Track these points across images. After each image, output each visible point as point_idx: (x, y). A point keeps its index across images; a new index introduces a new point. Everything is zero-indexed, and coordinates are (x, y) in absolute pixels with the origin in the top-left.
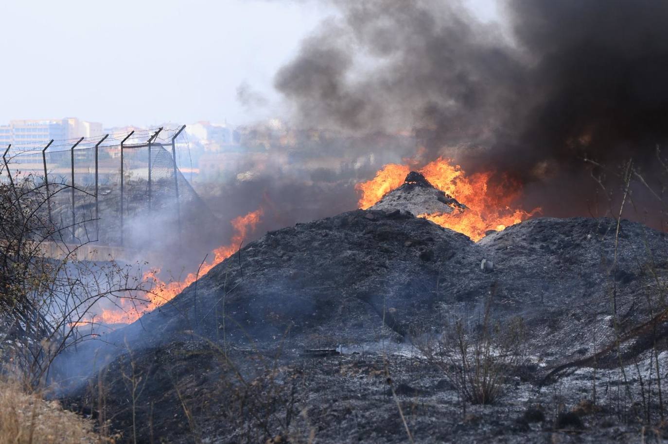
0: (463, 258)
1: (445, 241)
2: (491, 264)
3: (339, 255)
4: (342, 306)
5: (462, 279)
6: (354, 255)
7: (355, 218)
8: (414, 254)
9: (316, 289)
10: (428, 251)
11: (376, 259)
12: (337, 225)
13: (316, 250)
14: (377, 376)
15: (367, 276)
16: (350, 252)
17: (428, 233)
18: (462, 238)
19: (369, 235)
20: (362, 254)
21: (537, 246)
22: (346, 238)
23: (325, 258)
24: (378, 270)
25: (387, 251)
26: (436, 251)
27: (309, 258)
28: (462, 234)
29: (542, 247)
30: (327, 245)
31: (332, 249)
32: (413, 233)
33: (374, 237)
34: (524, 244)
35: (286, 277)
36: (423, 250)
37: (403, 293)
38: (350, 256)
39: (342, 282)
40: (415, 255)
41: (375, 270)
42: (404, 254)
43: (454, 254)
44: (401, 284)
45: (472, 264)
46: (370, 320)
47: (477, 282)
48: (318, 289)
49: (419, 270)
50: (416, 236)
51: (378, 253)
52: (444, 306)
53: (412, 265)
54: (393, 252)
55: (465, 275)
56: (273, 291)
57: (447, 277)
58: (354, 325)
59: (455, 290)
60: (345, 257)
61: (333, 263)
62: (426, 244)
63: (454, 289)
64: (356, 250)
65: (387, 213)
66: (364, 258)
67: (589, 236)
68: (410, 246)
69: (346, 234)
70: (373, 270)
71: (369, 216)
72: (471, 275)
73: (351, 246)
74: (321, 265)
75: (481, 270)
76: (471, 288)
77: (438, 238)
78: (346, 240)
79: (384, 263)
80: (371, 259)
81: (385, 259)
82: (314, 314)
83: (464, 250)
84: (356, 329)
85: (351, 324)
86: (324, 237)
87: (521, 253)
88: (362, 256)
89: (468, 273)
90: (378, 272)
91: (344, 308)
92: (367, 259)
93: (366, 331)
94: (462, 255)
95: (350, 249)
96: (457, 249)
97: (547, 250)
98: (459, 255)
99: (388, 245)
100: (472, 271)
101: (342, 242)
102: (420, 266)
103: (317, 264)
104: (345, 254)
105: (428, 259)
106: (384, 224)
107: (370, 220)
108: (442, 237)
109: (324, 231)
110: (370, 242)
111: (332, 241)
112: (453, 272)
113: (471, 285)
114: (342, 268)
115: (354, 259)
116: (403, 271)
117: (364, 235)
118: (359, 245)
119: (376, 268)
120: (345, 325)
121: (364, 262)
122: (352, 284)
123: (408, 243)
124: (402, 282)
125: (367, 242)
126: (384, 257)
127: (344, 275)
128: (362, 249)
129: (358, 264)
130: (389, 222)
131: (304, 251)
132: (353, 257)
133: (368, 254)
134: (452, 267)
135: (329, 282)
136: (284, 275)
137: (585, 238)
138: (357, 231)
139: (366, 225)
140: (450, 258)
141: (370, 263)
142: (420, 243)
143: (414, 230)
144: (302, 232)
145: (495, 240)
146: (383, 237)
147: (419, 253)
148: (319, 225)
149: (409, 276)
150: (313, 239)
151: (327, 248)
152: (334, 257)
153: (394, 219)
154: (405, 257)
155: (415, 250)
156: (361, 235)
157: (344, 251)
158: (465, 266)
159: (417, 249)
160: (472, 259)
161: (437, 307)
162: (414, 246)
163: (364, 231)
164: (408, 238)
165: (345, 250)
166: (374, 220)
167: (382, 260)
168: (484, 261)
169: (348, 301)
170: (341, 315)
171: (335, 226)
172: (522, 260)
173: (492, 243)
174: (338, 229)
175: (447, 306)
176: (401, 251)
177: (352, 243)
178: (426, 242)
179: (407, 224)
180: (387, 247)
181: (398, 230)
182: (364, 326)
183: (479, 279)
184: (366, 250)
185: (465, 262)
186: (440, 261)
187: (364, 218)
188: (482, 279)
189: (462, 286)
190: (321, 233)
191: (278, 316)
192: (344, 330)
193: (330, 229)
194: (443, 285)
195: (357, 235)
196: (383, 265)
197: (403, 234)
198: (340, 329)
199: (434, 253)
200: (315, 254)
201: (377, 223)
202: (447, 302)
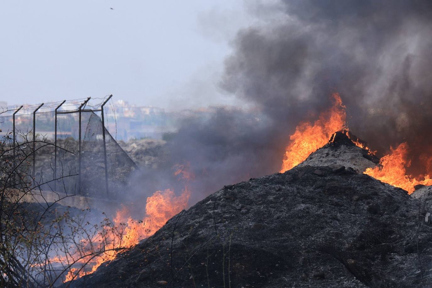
0: (407, 212)
1: (389, 196)
3: (294, 208)
4: (303, 258)
5: (409, 232)
6: (308, 208)
7: (305, 174)
8: (362, 207)
9: (275, 241)
10: (374, 205)
11: (329, 212)
12: (288, 180)
13: (271, 203)
15: (322, 228)
16: (303, 206)
17: (372, 188)
18: (402, 192)
19: (319, 190)
20: (315, 208)
22: (299, 193)
23: (281, 211)
24: (331, 222)
25: (337, 205)
26: (381, 204)
27: (266, 211)
28: (401, 189)
30: (282, 199)
31: (286, 203)
32: (358, 188)
33: (324, 191)
35: (246, 229)
36: (370, 204)
37: (358, 245)
38: (304, 209)
39: (299, 234)
40: (363, 209)
41: (328, 222)
42: (353, 207)
43: (398, 208)
44: (354, 236)
45: (416, 217)
46: (330, 270)
47: (424, 234)
48: (277, 241)
49: (368, 223)
50: (362, 191)
51: (330, 207)
52: (397, 257)
53: (362, 218)
54: (343, 205)
55: (411, 227)
56: (236, 242)
57: (395, 229)
58: (315, 276)
59: (405, 242)
60: (300, 210)
61: (289, 215)
62: (372, 198)
63: (403, 240)
64: (309, 204)
65: (333, 170)
66: (316, 211)
68: (357, 200)
69: (298, 189)
70: (327, 223)
71: (318, 172)
72: (417, 228)
73: (303, 199)
74: (278, 218)
75: (425, 223)
76: (420, 240)
77: (382, 193)
78: (298, 195)
79: (336, 216)
80: (324, 212)
81: (336, 212)
82: (277, 265)
83: (405, 203)
84: (318, 280)
85: (313, 275)
86: (277, 191)
88: (315, 210)
89: (414, 226)
90: (332, 224)
91: (304, 259)
92: (320, 212)
93: (327, 282)
94: (405, 209)
95: (303, 203)
96: (400, 203)
98: (403, 209)
99: (337, 199)
100: (417, 224)
101: (295, 196)
102: (369, 219)
103: (275, 217)
104: (299, 208)
105: (375, 213)
106: (332, 180)
107: (319, 176)
108: (385, 191)
109: (278, 185)
110: (321, 196)
111: (285, 196)
112: (400, 225)
113: (419, 237)
114: (297, 220)
115: (308, 212)
116: (354, 223)
117: (315, 189)
119: (328, 221)
120: (307, 275)
121: (318, 215)
122: (309, 236)
123: (355, 197)
124: (355, 234)
125: (318, 196)
126: (335, 211)
127: (301, 227)
128: (314, 203)
129: (312, 217)
130: (336, 177)
131: (261, 204)
132: (307, 210)
133: (320, 207)
134: (398, 220)
135: (287, 234)
136: (244, 227)
138: (307, 186)
139: (316, 181)
140: (395, 211)
141: (324, 216)
142: (366, 197)
143: (359, 185)
144: (257, 187)
145: (429, 194)
146: (333, 191)
147: (366, 207)
148: (272, 180)
149: (360, 228)
150: (268, 194)
151: (282, 201)
152: (289, 210)
153: (340, 175)
154: (354, 210)
155: (362, 204)
156: (311, 189)
157: (298, 205)
158: (410, 219)
159: (364, 203)
160: (415, 212)
161: (391, 258)
162: (362, 200)
163: (314, 186)
164: (355, 193)
165: (299, 203)
166: (321, 176)
167: (334, 213)
168: (428, 214)
169: (307, 252)
170: (302, 266)
171: (287, 181)
173: (426, 197)
174: (290, 184)
175: (400, 257)
176: (350, 205)
177: (304, 197)
178: (371, 196)
179: (352, 179)
180: (337, 201)
181: (345, 185)
182: (325, 277)
183: (425, 232)
184: (318, 204)
185: (409, 215)
186: (387, 214)
187: (313, 174)
188: (428, 231)
189: (410, 238)
190: (274, 188)
191: (243, 267)
192: (307, 281)
193: (283, 184)
194: (392, 237)
195: (308, 190)
196: (335, 218)
197: (350, 189)
198: (304, 280)
199: (380, 207)
200: (271, 207)
201: (325, 178)
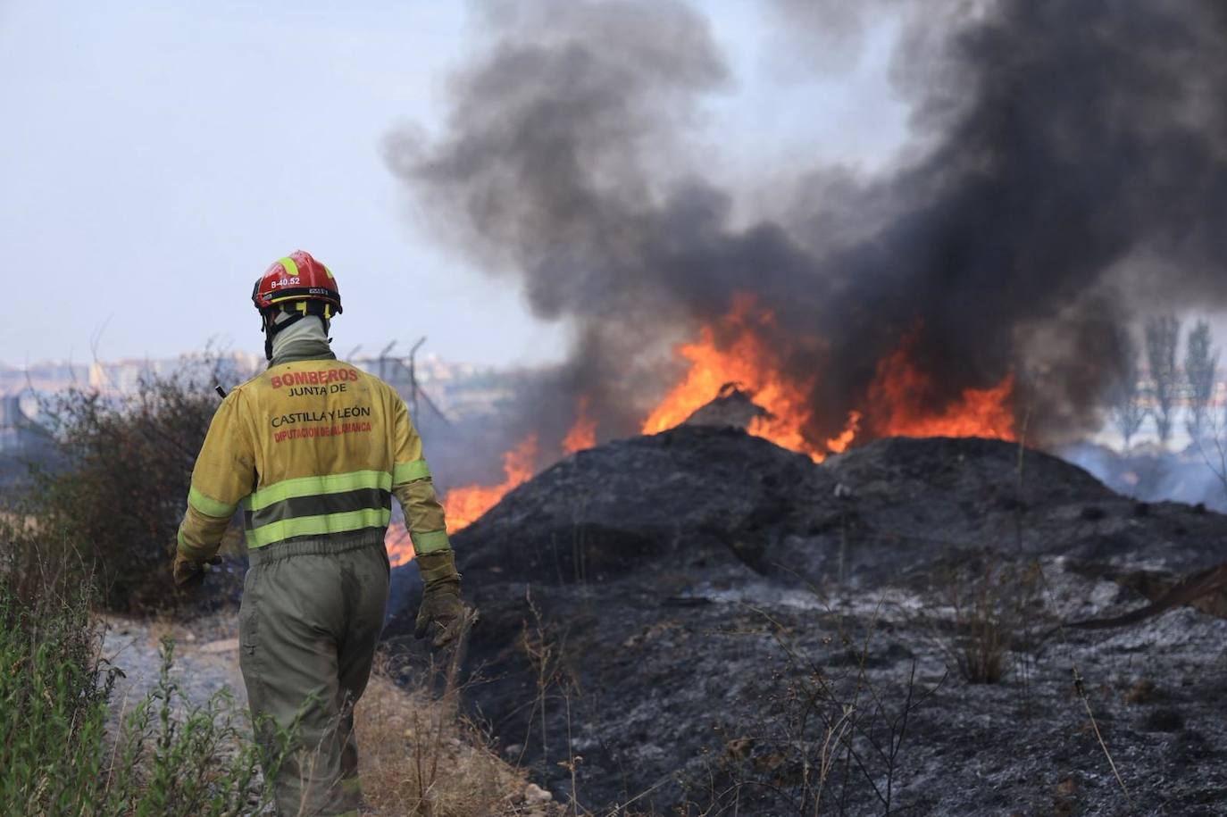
0: (813, 483)
2: (847, 490)
3: (667, 478)
4: (678, 540)
5: (814, 508)
6: (685, 478)
8: (755, 477)
9: (642, 519)
10: (771, 474)
11: (711, 483)
12: (660, 444)
13: (638, 472)
14: (789, 635)
15: (703, 503)
16: (679, 475)
17: (768, 454)
19: (700, 455)
21: (896, 469)
22: (674, 458)
23: (651, 482)
24: (715, 496)
25: (723, 474)
26: (779, 474)
27: (630, 482)
29: (902, 471)
30: (651, 466)
31: (657, 471)
32: (750, 453)
33: (706, 457)
34: (881, 466)
35: (605, 504)
36: (765, 473)
37: (749, 525)
38: (680, 479)
39: (673, 510)
40: (756, 479)
41: (711, 496)
42: (743, 478)
43: (800, 479)
44: (744, 514)
45: (823, 490)
46: (713, 556)
47: (834, 512)
48: (645, 519)
49: (762, 496)
50: (755, 456)
51: (713, 476)
52: (798, 540)
53: (754, 491)
54: (730, 475)
55: (817, 502)
56: (592, 521)
57: (796, 505)
58: (693, 564)
59: (808, 522)
61: (661, 487)
62: (768, 466)
63: (806, 519)
64: (687, 472)
65: (719, 429)
66: (696, 482)
67: (961, 458)
68: (749, 468)
69: (672, 454)
70: (709, 497)
72: (824, 503)
73: (679, 467)
74: (647, 490)
75: (836, 498)
76: (827, 518)
77: (778, 460)
78: (673, 461)
79: (720, 488)
80: (705, 483)
81: (721, 483)
82: (644, 549)
84: (697, 567)
85: (689, 563)
87: (878, 478)
88: (694, 480)
89: (820, 501)
90: (716, 498)
91: (680, 542)
92: (701, 483)
94: (810, 480)
95: (679, 471)
96: (802, 473)
97: (909, 475)
98: (807, 480)
99: (723, 466)
100: (824, 499)
101: (668, 462)
102: (764, 491)
103: (642, 489)
104: (674, 478)
105: (772, 484)
106: (716, 442)
109: (646, 449)
110: (702, 462)
111: (656, 462)
112: (803, 500)
113: (827, 515)
114: (671, 493)
115: (685, 483)
116: (744, 498)
117: (694, 454)
118: (687, 466)
119: (711, 494)
120: (683, 563)
121: (698, 487)
122: (686, 513)
123: (746, 465)
124: (745, 510)
125: (699, 462)
126: (720, 481)
127: (675, 502)
128: (693, 471)
129: (690, 489)
130: (721, 439)
131: (624, 473)
132: (684, 480)
133: (701, 477)
134: (800, 493)
135: (658, 510)
136: (602, 501)
137: (956, 461)
140: (797, 483)
141: (705, 488)
142: (761, 464)
144: (619, 451)
145: (839, 463)
146: (717, 457)
147: (760, 477)
149: (752, 504)
150: (633, 459)
152: (661, 480)
154: (744, 481)
155: (755, 472)
156: (690, 454)
157: (672, 474)
158: (815, 492)
159: (758, 472)
160: (820, 484)
161: (790, 541)
162: (754, 468)
164: (746, 459)
165: (674, 472)
167: (718, 484)
168: (839, 487)
169: (683, 533)
170: (676, 551)
172: (883, 486)
173: (838, 466)
174: (662, 448)
175: (801, 540)
176: (740, 474)
177: (680, 464)
178: (767, 463)
179: (742, 442)
180: (723, 469)
181: (733, 449)
182: (706, 565)
183: (835, 509)
184: (698, 472)
185: (815, 487)
186: (787, 486)
188: (839, 508)
189: (816, 516)
190: (642, 452)
192: (683, 569)
193: (654, 448)
194: (792, 515)
195: (686, 455)
196: (719, 491)
197: (740, 454)
198: (678, 567)
199: (778, 477)
200: (637, 476)
201: (708, 440)
202: (801, 536)
